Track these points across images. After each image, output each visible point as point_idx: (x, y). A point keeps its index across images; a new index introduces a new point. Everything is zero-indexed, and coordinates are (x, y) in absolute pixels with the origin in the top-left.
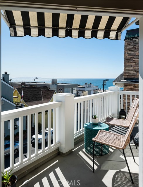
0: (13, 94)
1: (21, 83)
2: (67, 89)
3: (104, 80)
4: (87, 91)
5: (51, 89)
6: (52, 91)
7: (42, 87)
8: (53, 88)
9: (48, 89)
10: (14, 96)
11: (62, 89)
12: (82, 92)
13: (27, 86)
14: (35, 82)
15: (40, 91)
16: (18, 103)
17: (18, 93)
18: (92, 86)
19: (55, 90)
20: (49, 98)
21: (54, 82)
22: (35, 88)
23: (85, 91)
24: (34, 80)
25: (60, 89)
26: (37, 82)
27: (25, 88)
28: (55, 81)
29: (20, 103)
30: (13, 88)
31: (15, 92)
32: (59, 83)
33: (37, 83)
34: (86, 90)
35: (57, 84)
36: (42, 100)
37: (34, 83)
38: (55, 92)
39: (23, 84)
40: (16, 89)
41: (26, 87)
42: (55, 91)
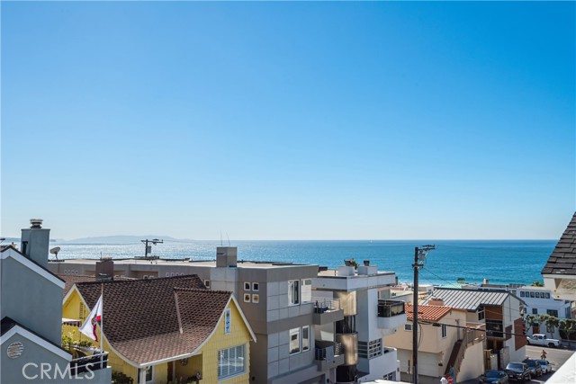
0: (60, 311)
1: (94, 263)
2: (276, 283)
3: (417, 249)
4: (354, 293)
5: (215, 287)
6: (220, 292)
7: (177, 277)
8: (222, 281)
9: (202, 286)
10: (64, 320)
11: (256, 287)
12: (335, 297)
13: (119, 272)
14: (149, 255)
15: (172, 293)
16: (80, 345)
17: (82, 304)
18: (371, 270)
19: (231, 288)
20: (206, 325)
21: (226, 257)
22: (150, 281)
23: (345, 291)
24: (148, 249)
25: (247, 287)
26: (158, 258)
27: (113, 281)
28: (229, 254)
29: (90, 344)
30: (62, 285)
31: (69, 301)
32: (242, 262)
33: (160, 263)
34: (348, 288)
35: (239, 265)
36: (178, 330)
37: (148, 263)
38: (232, 296)
39: (106, 265)
40: (74, 287)
41: (116, 278)
42: (230, 293)
